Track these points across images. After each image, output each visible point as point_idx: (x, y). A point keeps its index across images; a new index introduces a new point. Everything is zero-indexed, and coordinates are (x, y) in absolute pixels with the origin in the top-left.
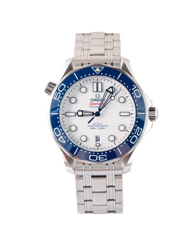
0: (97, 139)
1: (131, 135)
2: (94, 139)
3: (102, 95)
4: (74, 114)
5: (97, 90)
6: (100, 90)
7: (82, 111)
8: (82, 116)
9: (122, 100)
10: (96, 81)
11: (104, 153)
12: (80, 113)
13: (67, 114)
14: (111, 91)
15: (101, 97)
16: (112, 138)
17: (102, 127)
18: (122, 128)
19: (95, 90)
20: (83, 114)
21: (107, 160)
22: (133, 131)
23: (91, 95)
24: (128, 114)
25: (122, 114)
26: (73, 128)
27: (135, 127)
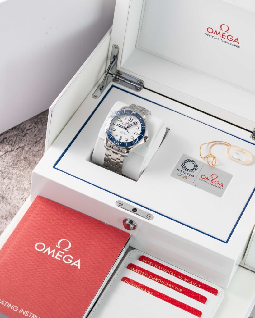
0: (121, 137)
1: (134, 141)
2: (120, 137)
3: (131, 123)
4: (117, 125)
5: (130, 121)
6: (131, 121)
7: (120, 125)
8: (120, 127)
9: (137, 128)
10: (131, 117)
11: (121, 142)
12: (119, 125)
13: (114, 124)
14: (135, 124)
15: (130, 124)
16: (126, 139)
17: (125, 134)
18: (132, 138)
19: (129, 120)
20: (120, 126)
21: (120, 146)
22: (135, 140)
23: (127, 121)
24: (137, 134)
25: (135, 133)
26: (114, 130)
27: (137, 139)
